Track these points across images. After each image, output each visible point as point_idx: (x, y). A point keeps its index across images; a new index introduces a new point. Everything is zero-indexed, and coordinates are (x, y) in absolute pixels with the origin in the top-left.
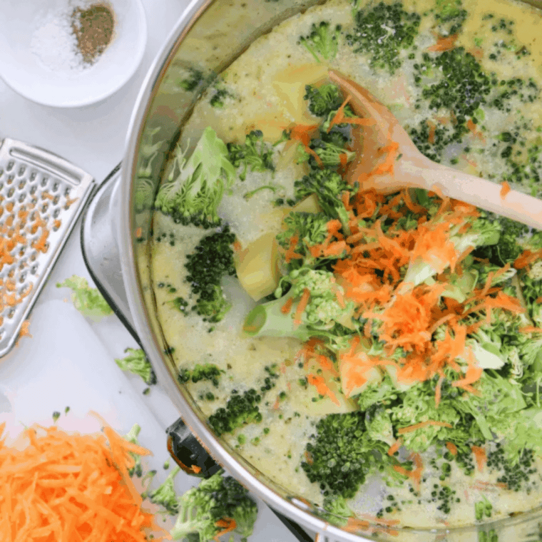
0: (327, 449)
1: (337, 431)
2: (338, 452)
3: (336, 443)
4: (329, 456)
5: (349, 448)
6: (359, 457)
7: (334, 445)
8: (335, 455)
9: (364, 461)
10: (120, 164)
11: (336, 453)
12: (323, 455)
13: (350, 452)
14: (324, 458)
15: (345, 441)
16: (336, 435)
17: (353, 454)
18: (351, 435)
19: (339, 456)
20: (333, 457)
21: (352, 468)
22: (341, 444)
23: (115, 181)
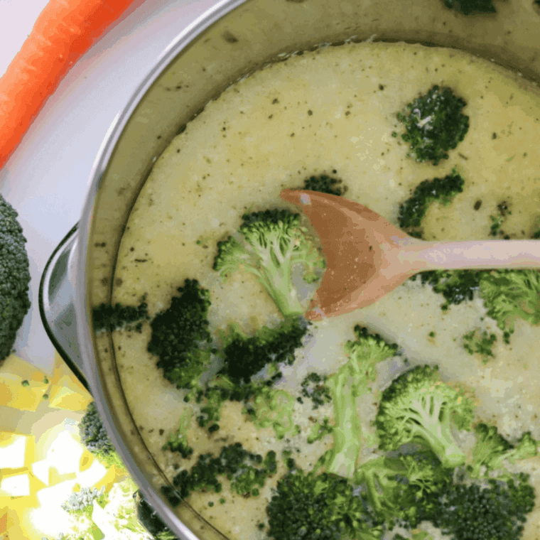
0: (297, 517)
1: (307, 498)
2: (309, 520)
3: (307, 511)
4: (299, 523)
5: (320, 516)
6: (329, 525)
7: (304, 513)
8: (305, 523)
9: (334, 529)
10: (77, 225)
11: (306, 521)
12: (294, 523)
13: (321, 519)
14: (295, 526)
15: (315, 509)
16: (307, 502)
17: (324, 521)
18: (322, 503)
19: (310, 523)
20: (303, 525)
21: (323, 535)
22: (311, 512)
23: (73, 241)
